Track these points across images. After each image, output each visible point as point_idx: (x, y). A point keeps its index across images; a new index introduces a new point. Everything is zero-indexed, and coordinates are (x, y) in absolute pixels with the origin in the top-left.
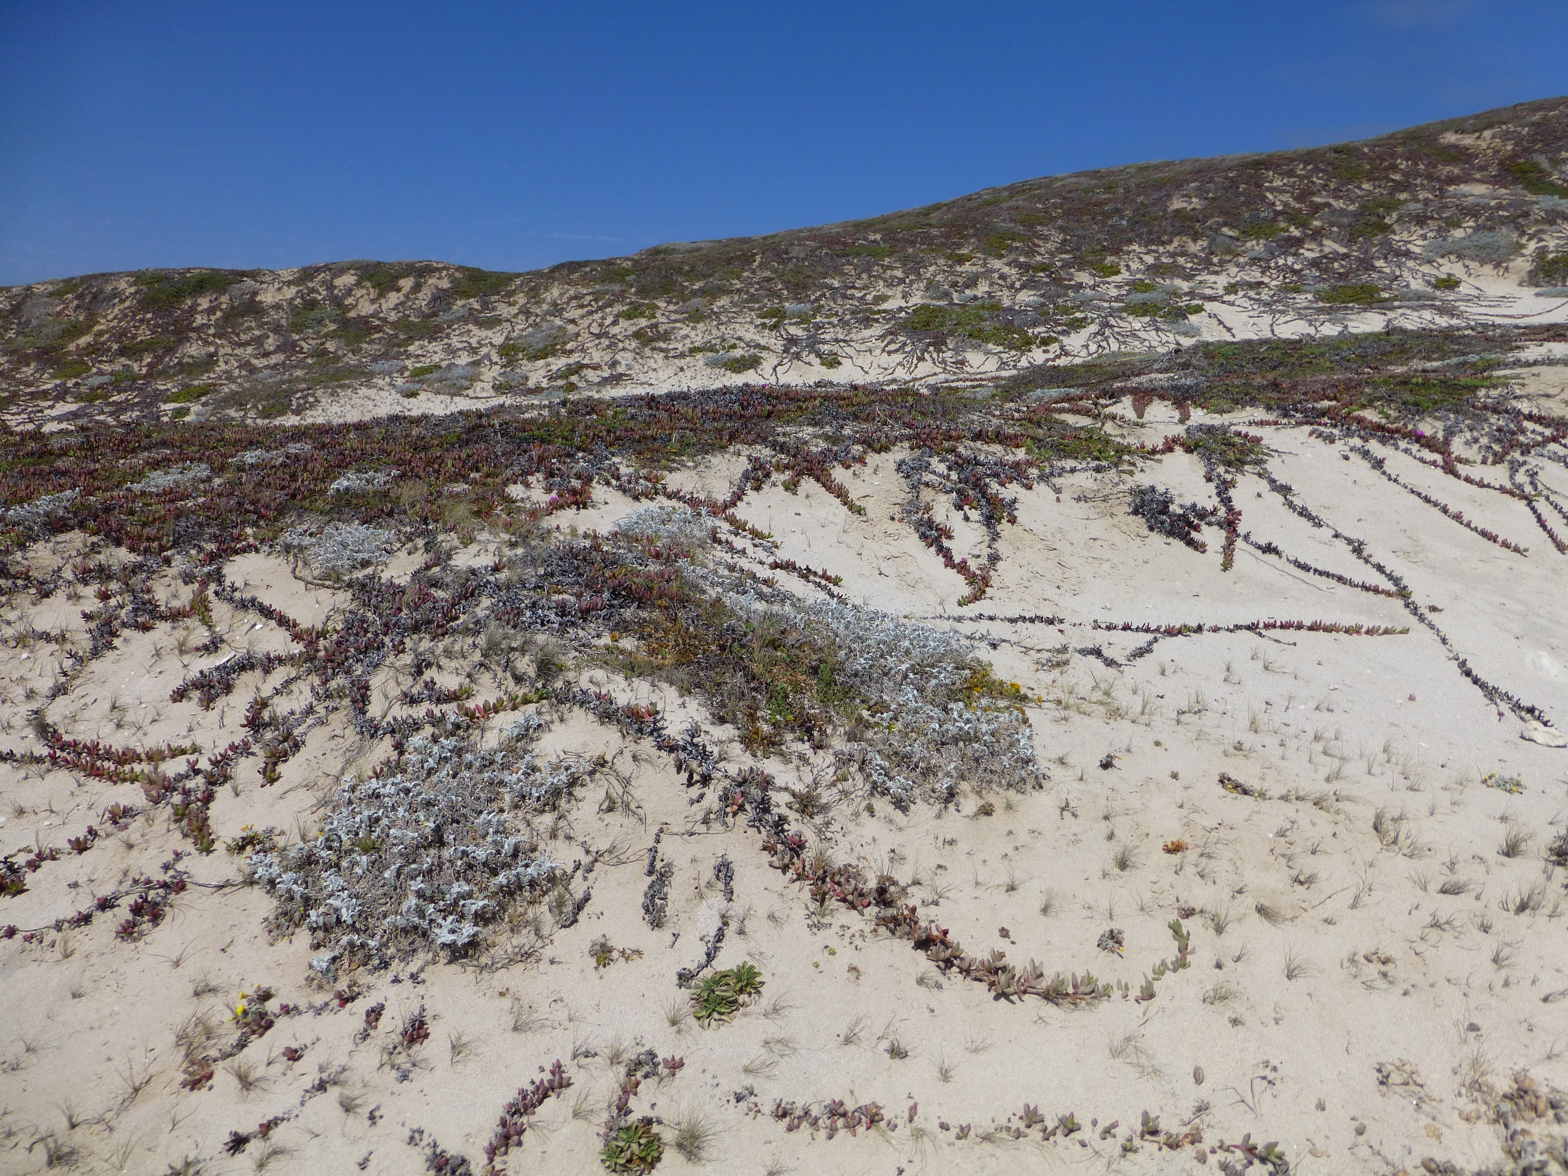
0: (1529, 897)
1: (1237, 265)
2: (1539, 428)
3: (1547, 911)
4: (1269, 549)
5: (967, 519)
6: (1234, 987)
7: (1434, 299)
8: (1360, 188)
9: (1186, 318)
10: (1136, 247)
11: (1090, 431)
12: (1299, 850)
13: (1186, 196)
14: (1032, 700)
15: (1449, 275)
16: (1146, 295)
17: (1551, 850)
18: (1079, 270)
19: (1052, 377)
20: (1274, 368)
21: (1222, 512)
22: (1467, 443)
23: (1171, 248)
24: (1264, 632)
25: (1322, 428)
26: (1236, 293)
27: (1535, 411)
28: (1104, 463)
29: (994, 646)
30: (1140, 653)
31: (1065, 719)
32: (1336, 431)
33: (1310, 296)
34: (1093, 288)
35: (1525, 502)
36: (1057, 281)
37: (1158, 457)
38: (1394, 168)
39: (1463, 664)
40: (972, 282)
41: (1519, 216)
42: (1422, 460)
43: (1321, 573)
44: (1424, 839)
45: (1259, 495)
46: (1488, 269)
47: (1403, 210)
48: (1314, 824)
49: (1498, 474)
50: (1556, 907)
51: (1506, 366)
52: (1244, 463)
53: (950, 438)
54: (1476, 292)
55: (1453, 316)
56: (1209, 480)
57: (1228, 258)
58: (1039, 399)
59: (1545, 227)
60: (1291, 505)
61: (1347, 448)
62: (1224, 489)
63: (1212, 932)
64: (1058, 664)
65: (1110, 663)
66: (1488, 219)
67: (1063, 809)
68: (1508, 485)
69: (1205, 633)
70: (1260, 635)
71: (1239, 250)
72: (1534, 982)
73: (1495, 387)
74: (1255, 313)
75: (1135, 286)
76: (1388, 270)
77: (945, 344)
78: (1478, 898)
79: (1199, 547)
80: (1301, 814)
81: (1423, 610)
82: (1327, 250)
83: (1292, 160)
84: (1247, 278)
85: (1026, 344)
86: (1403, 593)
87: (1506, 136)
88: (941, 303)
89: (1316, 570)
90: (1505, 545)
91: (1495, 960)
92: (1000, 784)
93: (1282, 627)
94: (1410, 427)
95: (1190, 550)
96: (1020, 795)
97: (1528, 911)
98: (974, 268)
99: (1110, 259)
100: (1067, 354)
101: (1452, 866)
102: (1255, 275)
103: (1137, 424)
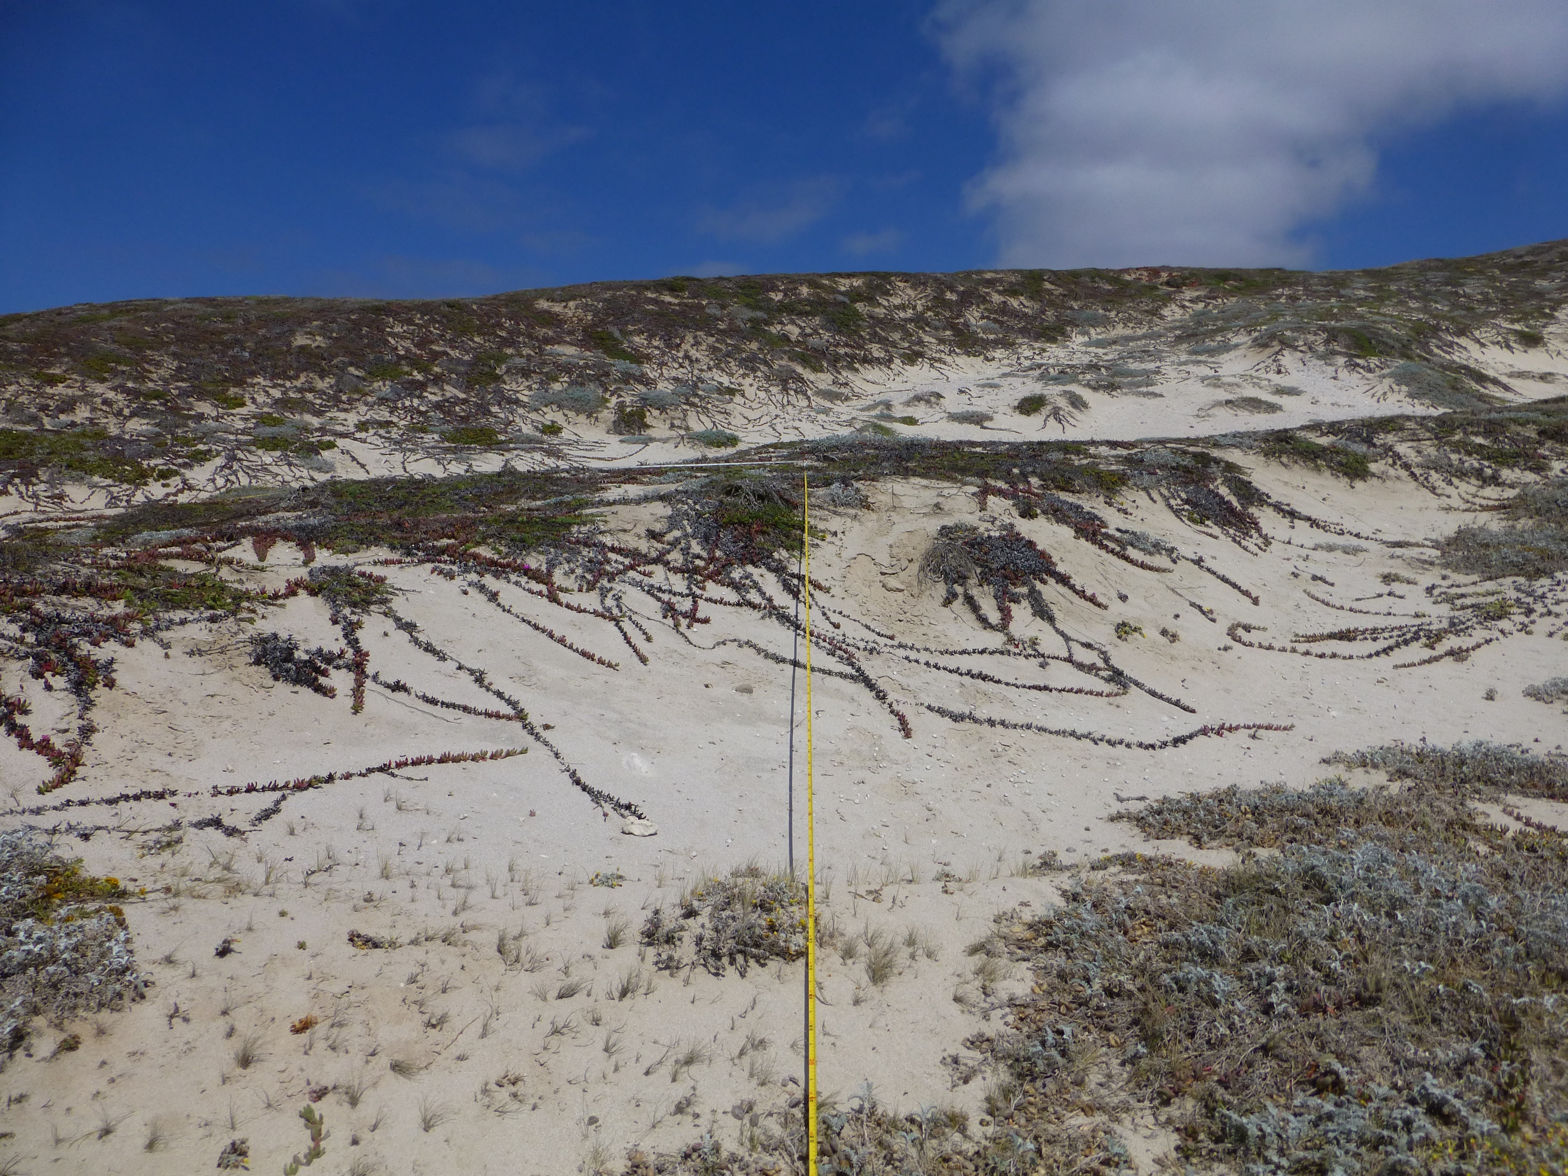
0: (628, 983)
1: (366, 404)
2: (620, 559)
3: (642, 990)
4: (398, 687)
5: (49, 687)
6: (372, 1159)
7: (542, 442)
8: (472, 340)
9: (318, 453)
10: (260, 380)
11: (202, 578)
12: (430, 992)
13: (310, 333)
14: (132, 894)
15: (553, 422)
16: (276, 430)
17: (642, 933)
18: (198, 400)
19: (167, 516)
20: (400, 507)
21: (350, 654)
22: (565, 574)
23: (298, 383)
24: (396, 772)
25: (442, 566)
26: (367, 431)
27: (616, 544)
28: (220, 612)
29: (86, 837)
30: (266, 815)
31: (175, 908)
32: (455, 568)
33: (436, 437)
34: (216, 419)
35: (614, 623)
36: (174, 410)
37: (280, 601)
38: (500, 326)
39: (573, 774)
40: (68, 405)
41: (602, 375)
42: (530, 591)
43: (448, 705)
44: (541, 951)
45: (386, 634)
46: (582, 418)
47: (510, 363)
48: (443, 962)
49: (590, 600)
50: (649, 984)
51: (593, 505)
52: (369, 603)
53: (24, 593)
54: (575, 438)
55: (558, 457)
56: (335, 622)
57: (356, 396)
58: (145, 543)
59: (622, 386)
60: (416, 641)
61: (465, 583)
62: (350, 630)
63: (346, 1106)
64: (169, 845)
65: (231, 832)
66: (578, 376)
67: (171, 1017)
68: (600, 609)
69: (337, 781)
70: (393, 775)
71: (367, 389)
72: (637, 1060)
73: (585, 524)
74: (386, 451)
75: (263, 419)
76: (502, 415)
77: (37, 476)
78: (589, 995)
79: (327, 692)
80: (430, 955)
81: (539, 730)
82: (448, 395)
83: (409, 309)
84: (377, 417)
85: (141, 477)
86: (521, 716)
87: (586, 308)
88: (28, 428)
89: (443, 703)
90: (601, 662)
91: (606, 1050)
92: (87, 1008)
93: (414, 763)
94: (519, 561)
95: (318, 697)
96: (116, 1015)
97: (629, 995)
98: (70, 392)
99: (232, 391)
100: (191, 488)
101: (566, 971)
102: (384, 414)
103: (256, 568)
